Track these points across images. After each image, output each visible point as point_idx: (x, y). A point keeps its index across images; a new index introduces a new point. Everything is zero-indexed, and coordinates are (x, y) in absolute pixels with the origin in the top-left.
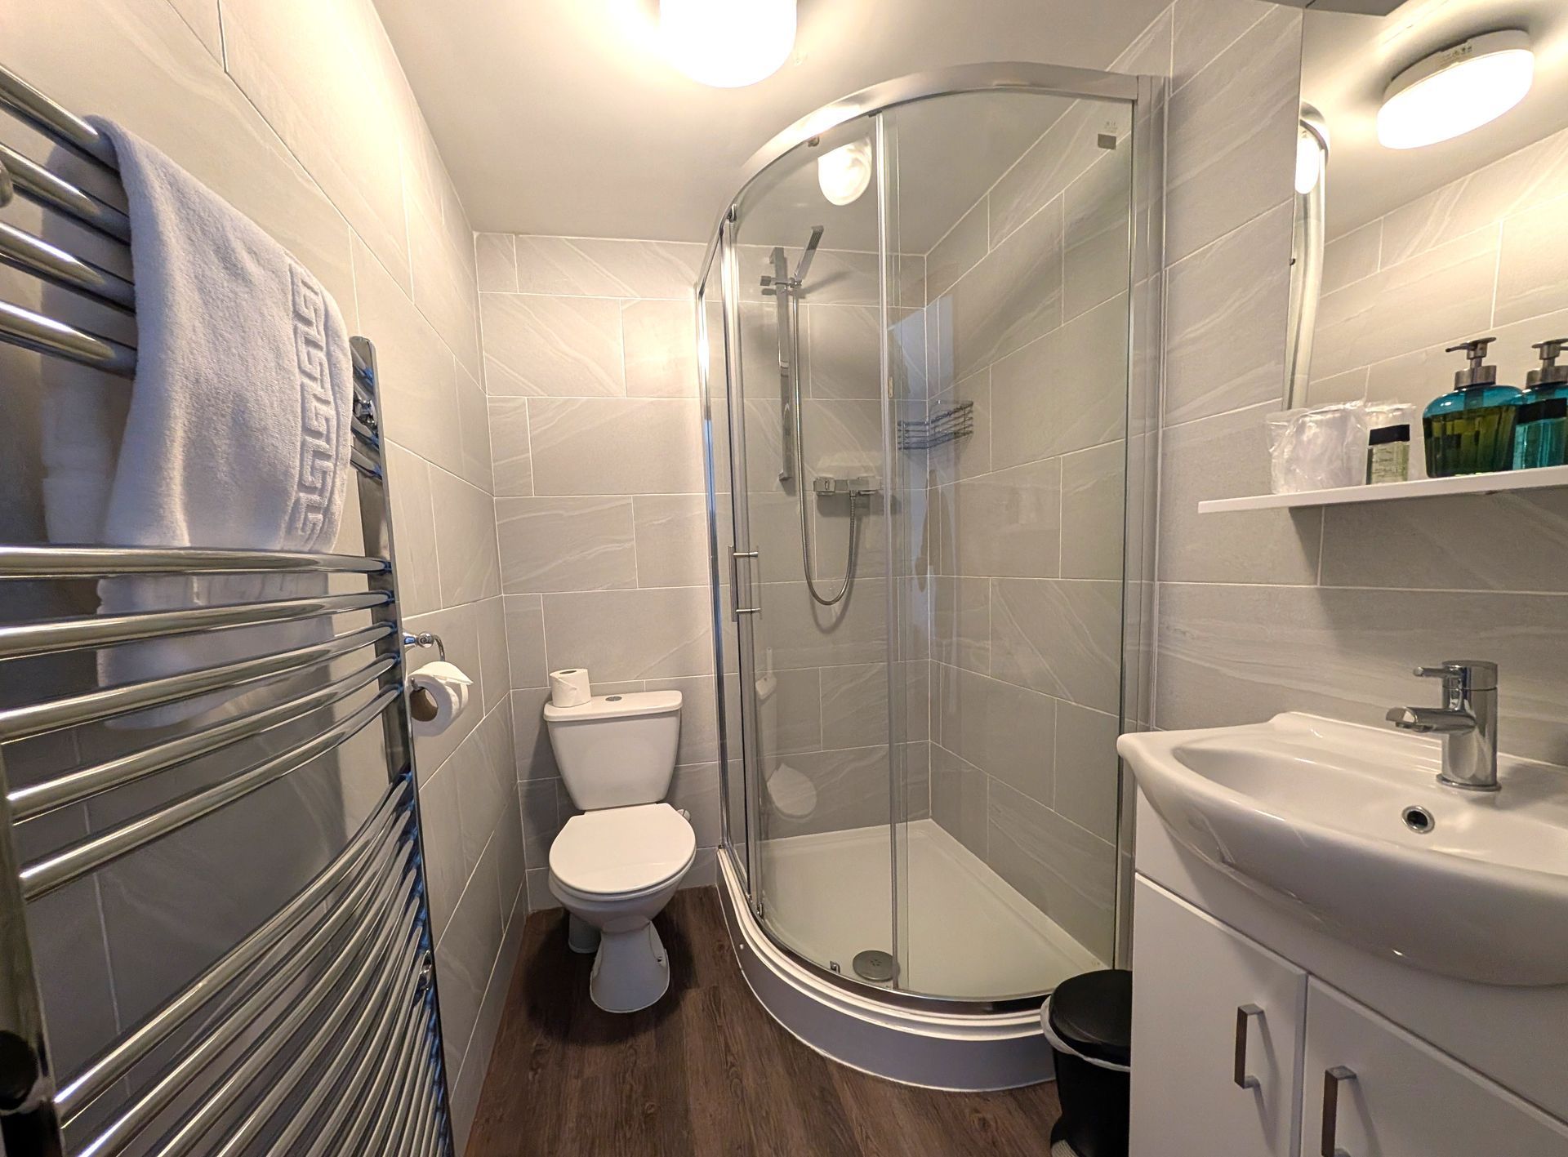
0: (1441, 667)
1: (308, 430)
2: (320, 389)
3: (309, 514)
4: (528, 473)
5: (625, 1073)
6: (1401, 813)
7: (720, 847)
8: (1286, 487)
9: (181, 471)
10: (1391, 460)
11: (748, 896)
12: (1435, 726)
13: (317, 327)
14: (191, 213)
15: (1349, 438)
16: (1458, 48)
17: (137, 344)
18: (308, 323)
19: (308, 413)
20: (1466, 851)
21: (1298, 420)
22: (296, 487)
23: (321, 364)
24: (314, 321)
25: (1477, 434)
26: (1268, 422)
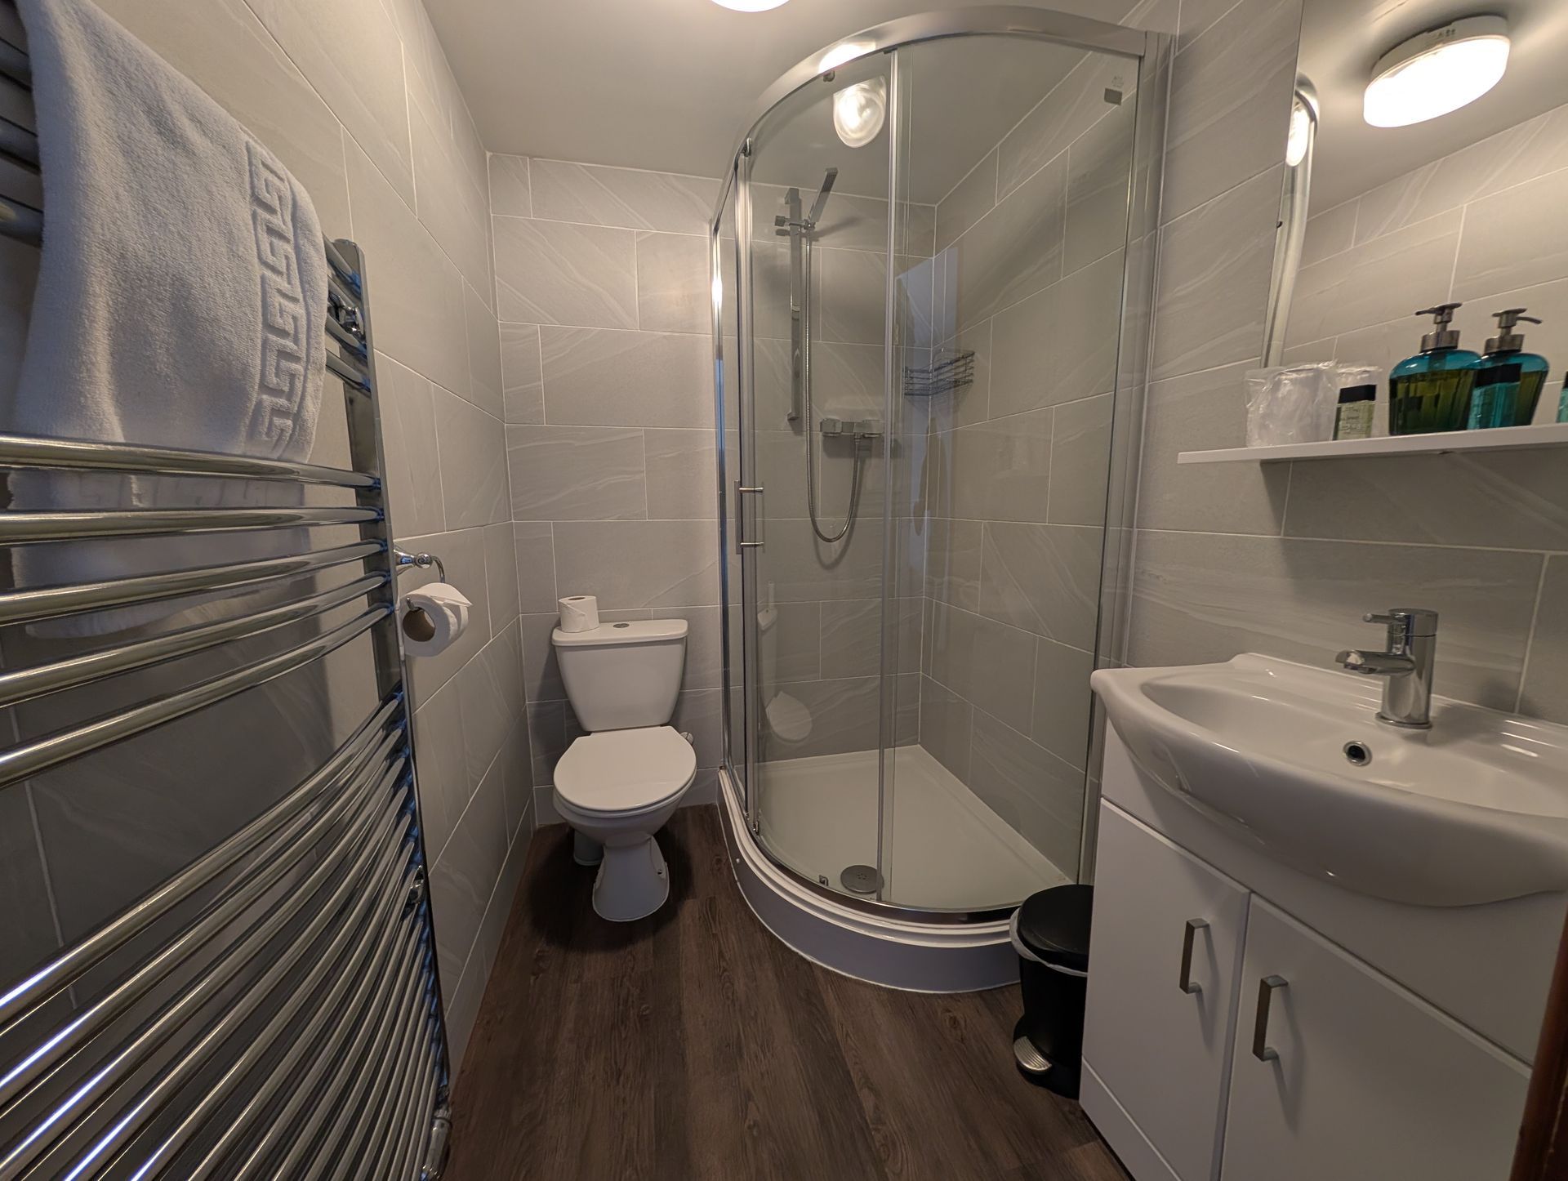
0: (1387, 614)
1: (269, 327)
2: (286, 285)
3: (275, 418)
4: (540, 401)
5: (623, 977)
6: (1342, 748)
7: (721, 768)
8: (1259, 441)
9: (108, 357)
10: (1357, 418)
11: (745, 814)
12: (1379, 668)
13: (282, 216)
14: (113, 62)
15: (1320, 396)
16: (1444, 29)
17: (43, 206)
18: (270, 209)
19: (271, 308)
20: (1398, 783)
21: (1274, 377)
22: (256, 387)
23: (287, 258)
24: (279, 210)
25: (1437, 397)
26: (1246, 379)
